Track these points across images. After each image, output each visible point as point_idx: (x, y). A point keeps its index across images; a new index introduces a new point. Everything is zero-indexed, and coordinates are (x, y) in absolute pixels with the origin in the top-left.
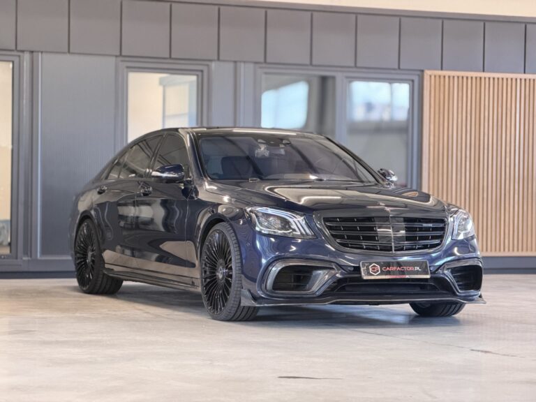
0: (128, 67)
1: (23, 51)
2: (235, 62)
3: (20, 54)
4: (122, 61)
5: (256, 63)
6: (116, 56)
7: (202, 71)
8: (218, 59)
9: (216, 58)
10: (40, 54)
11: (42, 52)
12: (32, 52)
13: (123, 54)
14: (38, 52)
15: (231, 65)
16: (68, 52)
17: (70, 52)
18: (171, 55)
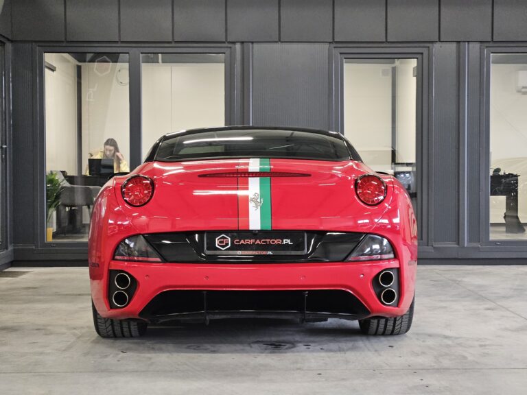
0: (340, 53)
1: (234, 43)
2: (459, 42)
3: (229, 45)
4: (335, 47)
5: (481, 42)
6: (330, 42)
7: (422, 53)
8: (440, 41)
9: (437, 40)
10: (250, 44)
11: (252, 42)
12: (242, 43)
13: (336, 40)
14: (246, 42)
15: (454, 45)
16: (280, 41)
17: (282, 40)
18: (386, 39)
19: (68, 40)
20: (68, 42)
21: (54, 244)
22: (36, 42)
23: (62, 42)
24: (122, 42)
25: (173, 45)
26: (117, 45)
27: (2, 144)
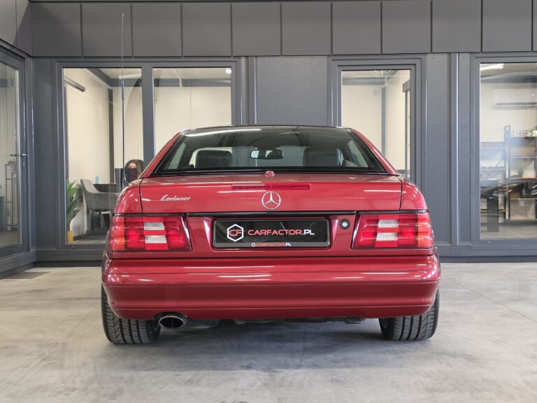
0: (339, 66)
1: (239, 57)
2: (450, 53)
3: (235, 59)
4: (333, 60)
5: (471, 53)
6: (328, 56)
7: (415, 64)
8: (432, 53)
9: (429, 51)
10: (254, 58)
11: (256, 57)
12: (247, 57)
13: (334, 53)
14: (253, 56)
15: (446, 56)
16: (282, 55)
17: (284, 54)
18: (382, 51)
19: (84, 55)
20: (86, 57)
21: (74, 245)
22: (55, 58)
23: (80, 57)
24: (136, 57)
25: (183, 59)
26: (131, 60)
27: (22, 152)
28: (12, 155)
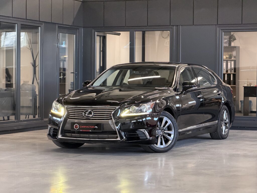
0: (221, 30)
1: (173, 26)
3: (171, 27)
4: (218, 27)
6: (216, 25)
10: (181, 26)
11: (182, 25)
12: (178, 26)
13: (218, 23)
14: (180, 25)
17: (194, 24)
18: (242, 23)
19: (105, 26)
20: (105, 27)
22: (93, 27)
23: (103, 27)
24: (127, 27)
25: (148, 27)
26: (125, 28)
27: (76, 72)
28: (71, 73)
